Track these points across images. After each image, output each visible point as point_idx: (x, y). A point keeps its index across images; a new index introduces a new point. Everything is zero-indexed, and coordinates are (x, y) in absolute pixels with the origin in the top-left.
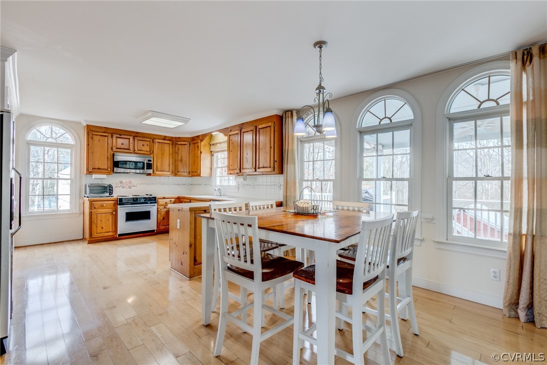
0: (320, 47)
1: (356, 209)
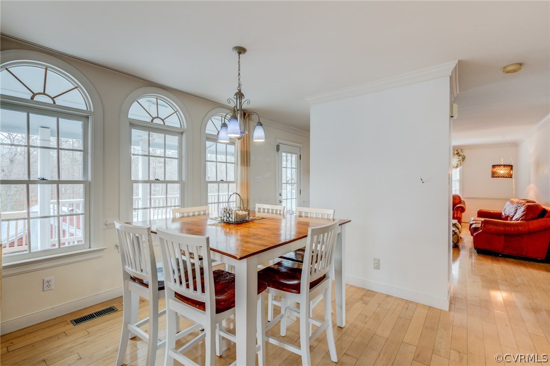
0: (240, 53)
1: (202, 213)
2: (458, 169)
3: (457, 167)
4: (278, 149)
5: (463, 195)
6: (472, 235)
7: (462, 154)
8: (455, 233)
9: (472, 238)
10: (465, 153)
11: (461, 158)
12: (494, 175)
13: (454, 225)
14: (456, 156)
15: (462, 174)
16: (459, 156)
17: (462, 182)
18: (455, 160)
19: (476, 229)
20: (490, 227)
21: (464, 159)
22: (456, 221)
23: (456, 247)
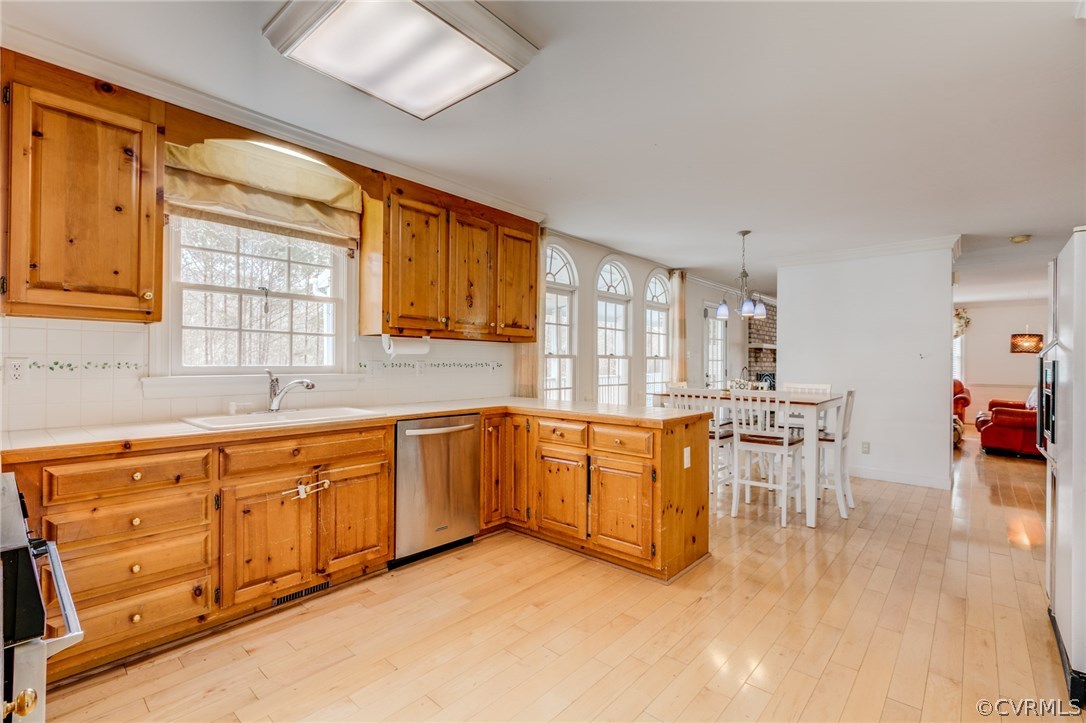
2: (958, 339)
3: (956, 336)
4: (706, 315)
5: (966, 380)
6: (979, 430)
7: (964, 315)
8: (955, 429)
9: (980, 434)
10: (970, 314)
11: (963, 321)
12: (1014, 349)
13: (955, 420)
14: (956, 319)
15: (965, 347)
16: (960, 318)
17: (965, 359)
18: (956, 325)
19: (985, 422)
20: (1004, 417)
21: (967, 323)
22: (956, 417)
23: (957, 446)
